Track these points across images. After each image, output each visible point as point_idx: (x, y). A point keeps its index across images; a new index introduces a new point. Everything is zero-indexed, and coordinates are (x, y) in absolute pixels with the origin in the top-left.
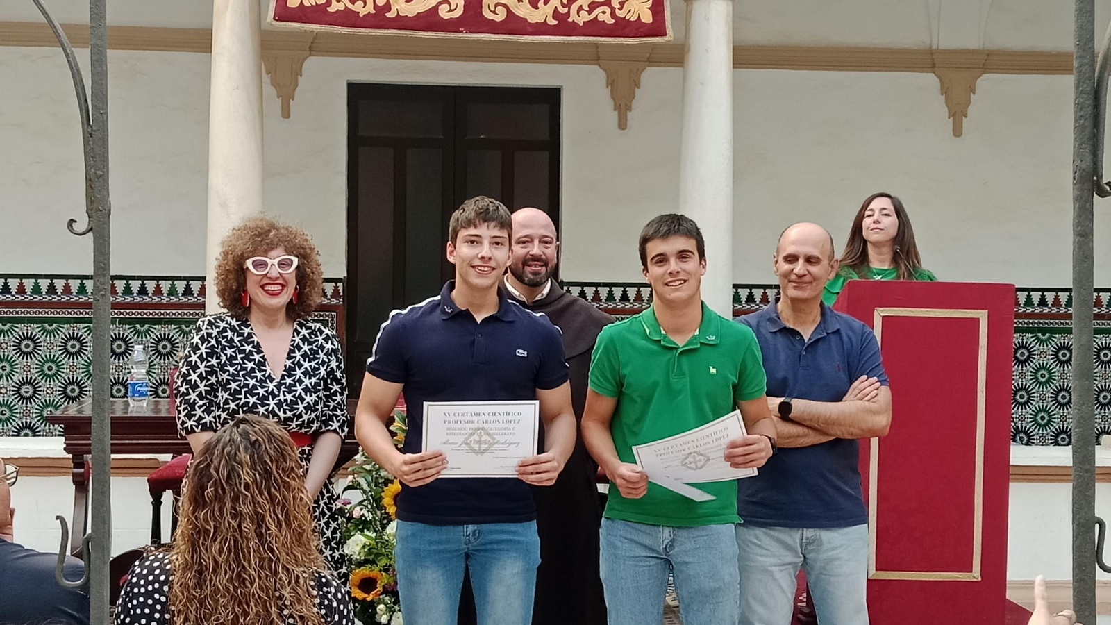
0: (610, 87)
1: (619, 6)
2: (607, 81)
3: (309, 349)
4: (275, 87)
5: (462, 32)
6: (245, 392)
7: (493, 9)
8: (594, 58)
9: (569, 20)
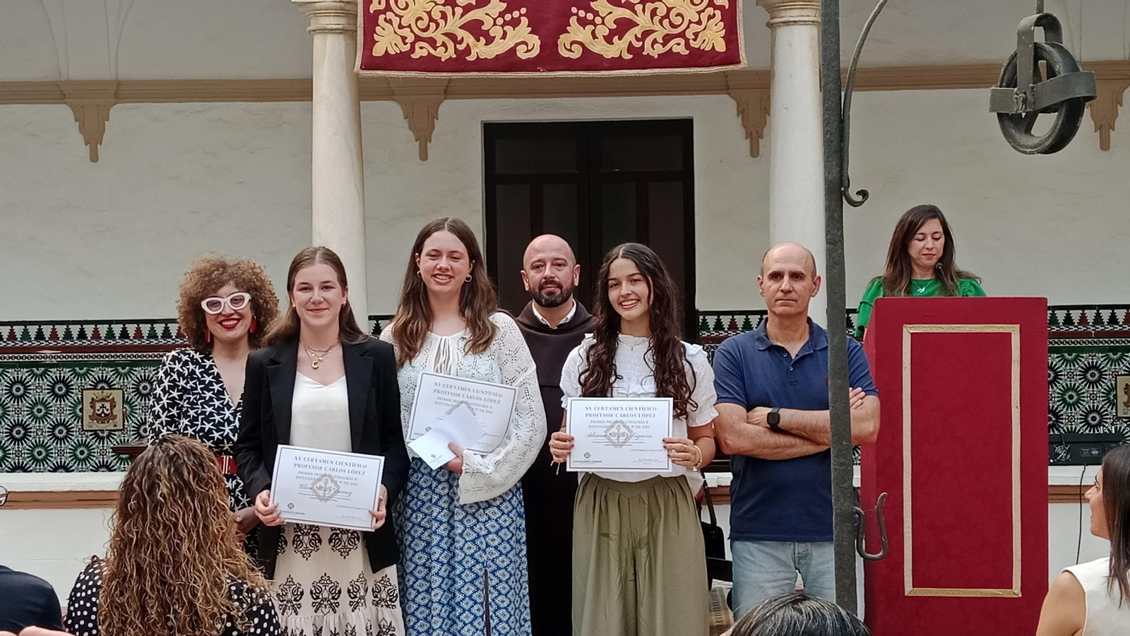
0: (741, 115)
1: (694, 37)
2: (738, 108)
4: (413, 132)
5: (539, 71)
6: (202, 419)
7: (569, 48)
8: (725, 87)
9: (644, 53)
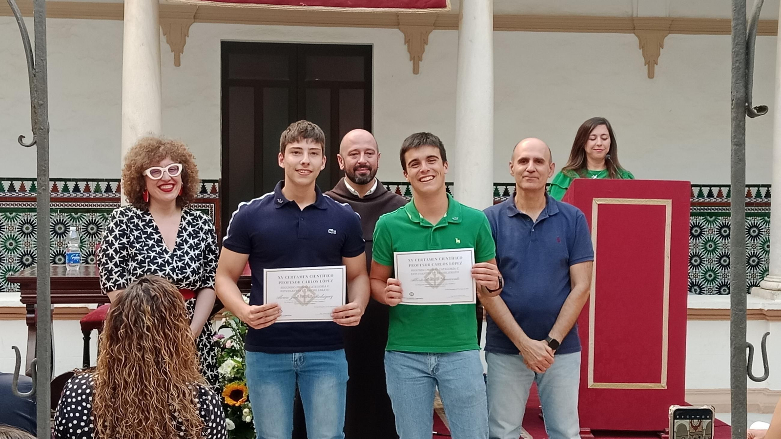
0: (407, 44)
2: (405, 39)
3: (193, 230)
4: (170, 45)
5: (301, 5)
6: (148, 262)
8: (397, 24)
